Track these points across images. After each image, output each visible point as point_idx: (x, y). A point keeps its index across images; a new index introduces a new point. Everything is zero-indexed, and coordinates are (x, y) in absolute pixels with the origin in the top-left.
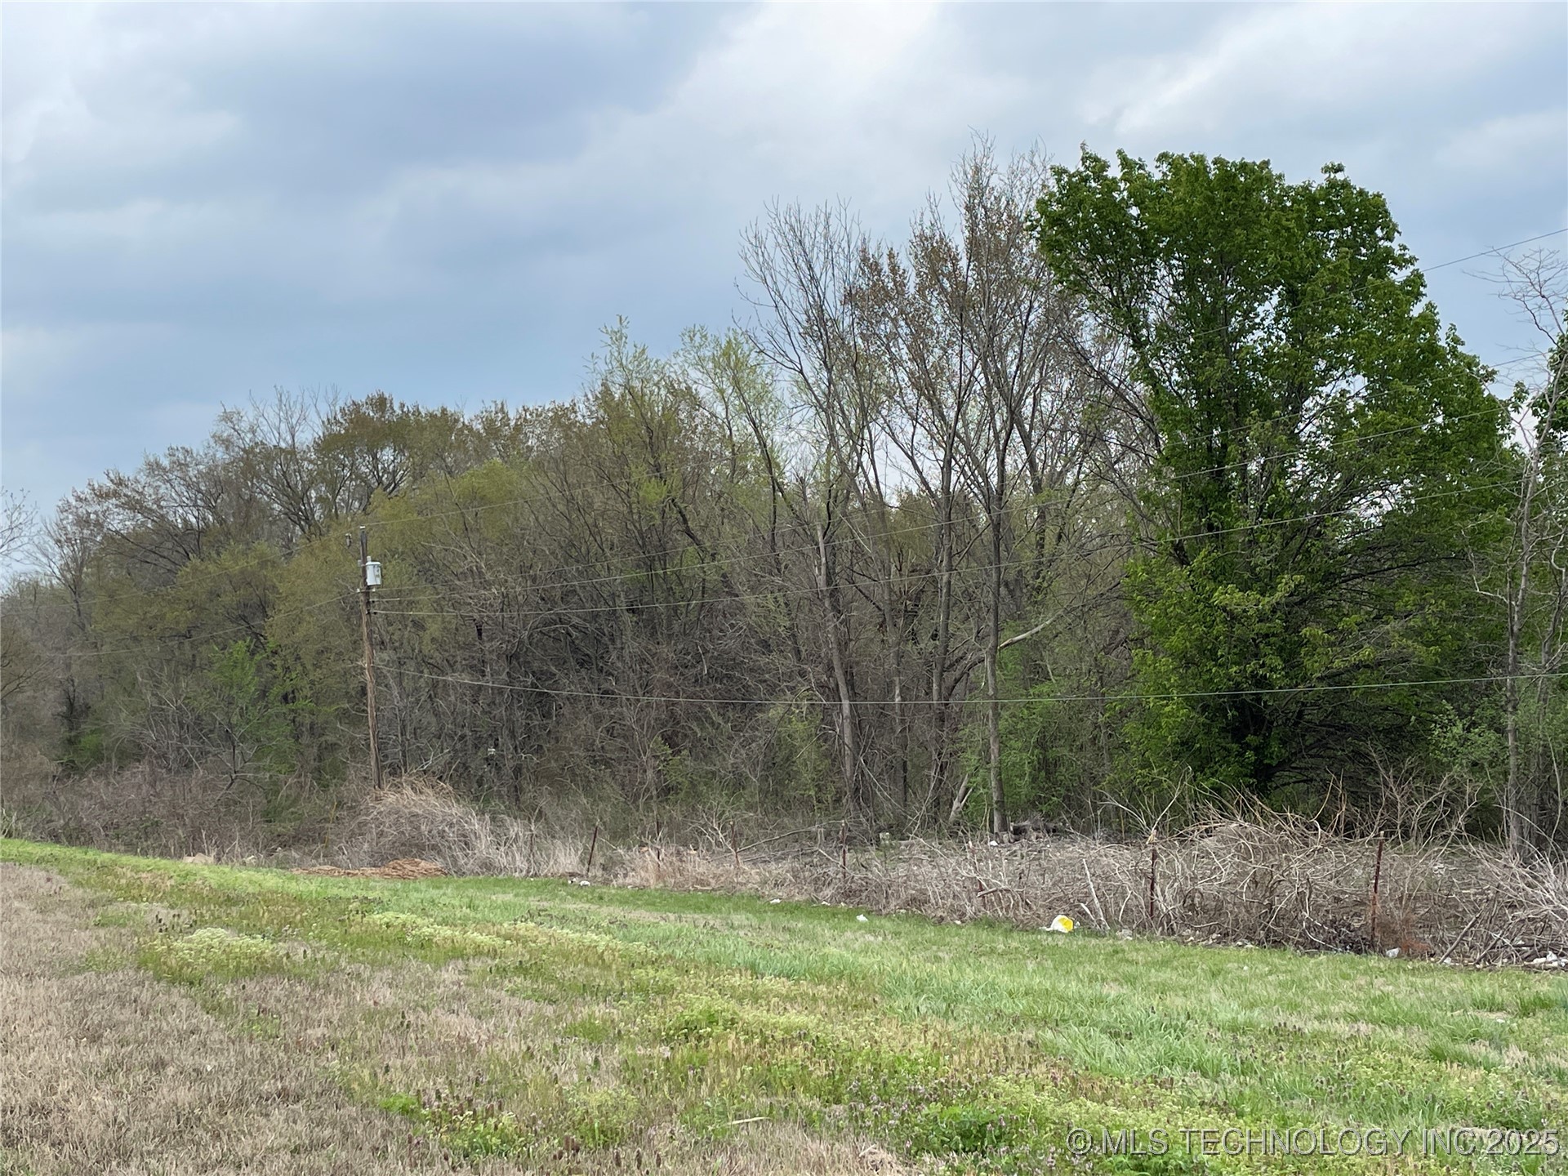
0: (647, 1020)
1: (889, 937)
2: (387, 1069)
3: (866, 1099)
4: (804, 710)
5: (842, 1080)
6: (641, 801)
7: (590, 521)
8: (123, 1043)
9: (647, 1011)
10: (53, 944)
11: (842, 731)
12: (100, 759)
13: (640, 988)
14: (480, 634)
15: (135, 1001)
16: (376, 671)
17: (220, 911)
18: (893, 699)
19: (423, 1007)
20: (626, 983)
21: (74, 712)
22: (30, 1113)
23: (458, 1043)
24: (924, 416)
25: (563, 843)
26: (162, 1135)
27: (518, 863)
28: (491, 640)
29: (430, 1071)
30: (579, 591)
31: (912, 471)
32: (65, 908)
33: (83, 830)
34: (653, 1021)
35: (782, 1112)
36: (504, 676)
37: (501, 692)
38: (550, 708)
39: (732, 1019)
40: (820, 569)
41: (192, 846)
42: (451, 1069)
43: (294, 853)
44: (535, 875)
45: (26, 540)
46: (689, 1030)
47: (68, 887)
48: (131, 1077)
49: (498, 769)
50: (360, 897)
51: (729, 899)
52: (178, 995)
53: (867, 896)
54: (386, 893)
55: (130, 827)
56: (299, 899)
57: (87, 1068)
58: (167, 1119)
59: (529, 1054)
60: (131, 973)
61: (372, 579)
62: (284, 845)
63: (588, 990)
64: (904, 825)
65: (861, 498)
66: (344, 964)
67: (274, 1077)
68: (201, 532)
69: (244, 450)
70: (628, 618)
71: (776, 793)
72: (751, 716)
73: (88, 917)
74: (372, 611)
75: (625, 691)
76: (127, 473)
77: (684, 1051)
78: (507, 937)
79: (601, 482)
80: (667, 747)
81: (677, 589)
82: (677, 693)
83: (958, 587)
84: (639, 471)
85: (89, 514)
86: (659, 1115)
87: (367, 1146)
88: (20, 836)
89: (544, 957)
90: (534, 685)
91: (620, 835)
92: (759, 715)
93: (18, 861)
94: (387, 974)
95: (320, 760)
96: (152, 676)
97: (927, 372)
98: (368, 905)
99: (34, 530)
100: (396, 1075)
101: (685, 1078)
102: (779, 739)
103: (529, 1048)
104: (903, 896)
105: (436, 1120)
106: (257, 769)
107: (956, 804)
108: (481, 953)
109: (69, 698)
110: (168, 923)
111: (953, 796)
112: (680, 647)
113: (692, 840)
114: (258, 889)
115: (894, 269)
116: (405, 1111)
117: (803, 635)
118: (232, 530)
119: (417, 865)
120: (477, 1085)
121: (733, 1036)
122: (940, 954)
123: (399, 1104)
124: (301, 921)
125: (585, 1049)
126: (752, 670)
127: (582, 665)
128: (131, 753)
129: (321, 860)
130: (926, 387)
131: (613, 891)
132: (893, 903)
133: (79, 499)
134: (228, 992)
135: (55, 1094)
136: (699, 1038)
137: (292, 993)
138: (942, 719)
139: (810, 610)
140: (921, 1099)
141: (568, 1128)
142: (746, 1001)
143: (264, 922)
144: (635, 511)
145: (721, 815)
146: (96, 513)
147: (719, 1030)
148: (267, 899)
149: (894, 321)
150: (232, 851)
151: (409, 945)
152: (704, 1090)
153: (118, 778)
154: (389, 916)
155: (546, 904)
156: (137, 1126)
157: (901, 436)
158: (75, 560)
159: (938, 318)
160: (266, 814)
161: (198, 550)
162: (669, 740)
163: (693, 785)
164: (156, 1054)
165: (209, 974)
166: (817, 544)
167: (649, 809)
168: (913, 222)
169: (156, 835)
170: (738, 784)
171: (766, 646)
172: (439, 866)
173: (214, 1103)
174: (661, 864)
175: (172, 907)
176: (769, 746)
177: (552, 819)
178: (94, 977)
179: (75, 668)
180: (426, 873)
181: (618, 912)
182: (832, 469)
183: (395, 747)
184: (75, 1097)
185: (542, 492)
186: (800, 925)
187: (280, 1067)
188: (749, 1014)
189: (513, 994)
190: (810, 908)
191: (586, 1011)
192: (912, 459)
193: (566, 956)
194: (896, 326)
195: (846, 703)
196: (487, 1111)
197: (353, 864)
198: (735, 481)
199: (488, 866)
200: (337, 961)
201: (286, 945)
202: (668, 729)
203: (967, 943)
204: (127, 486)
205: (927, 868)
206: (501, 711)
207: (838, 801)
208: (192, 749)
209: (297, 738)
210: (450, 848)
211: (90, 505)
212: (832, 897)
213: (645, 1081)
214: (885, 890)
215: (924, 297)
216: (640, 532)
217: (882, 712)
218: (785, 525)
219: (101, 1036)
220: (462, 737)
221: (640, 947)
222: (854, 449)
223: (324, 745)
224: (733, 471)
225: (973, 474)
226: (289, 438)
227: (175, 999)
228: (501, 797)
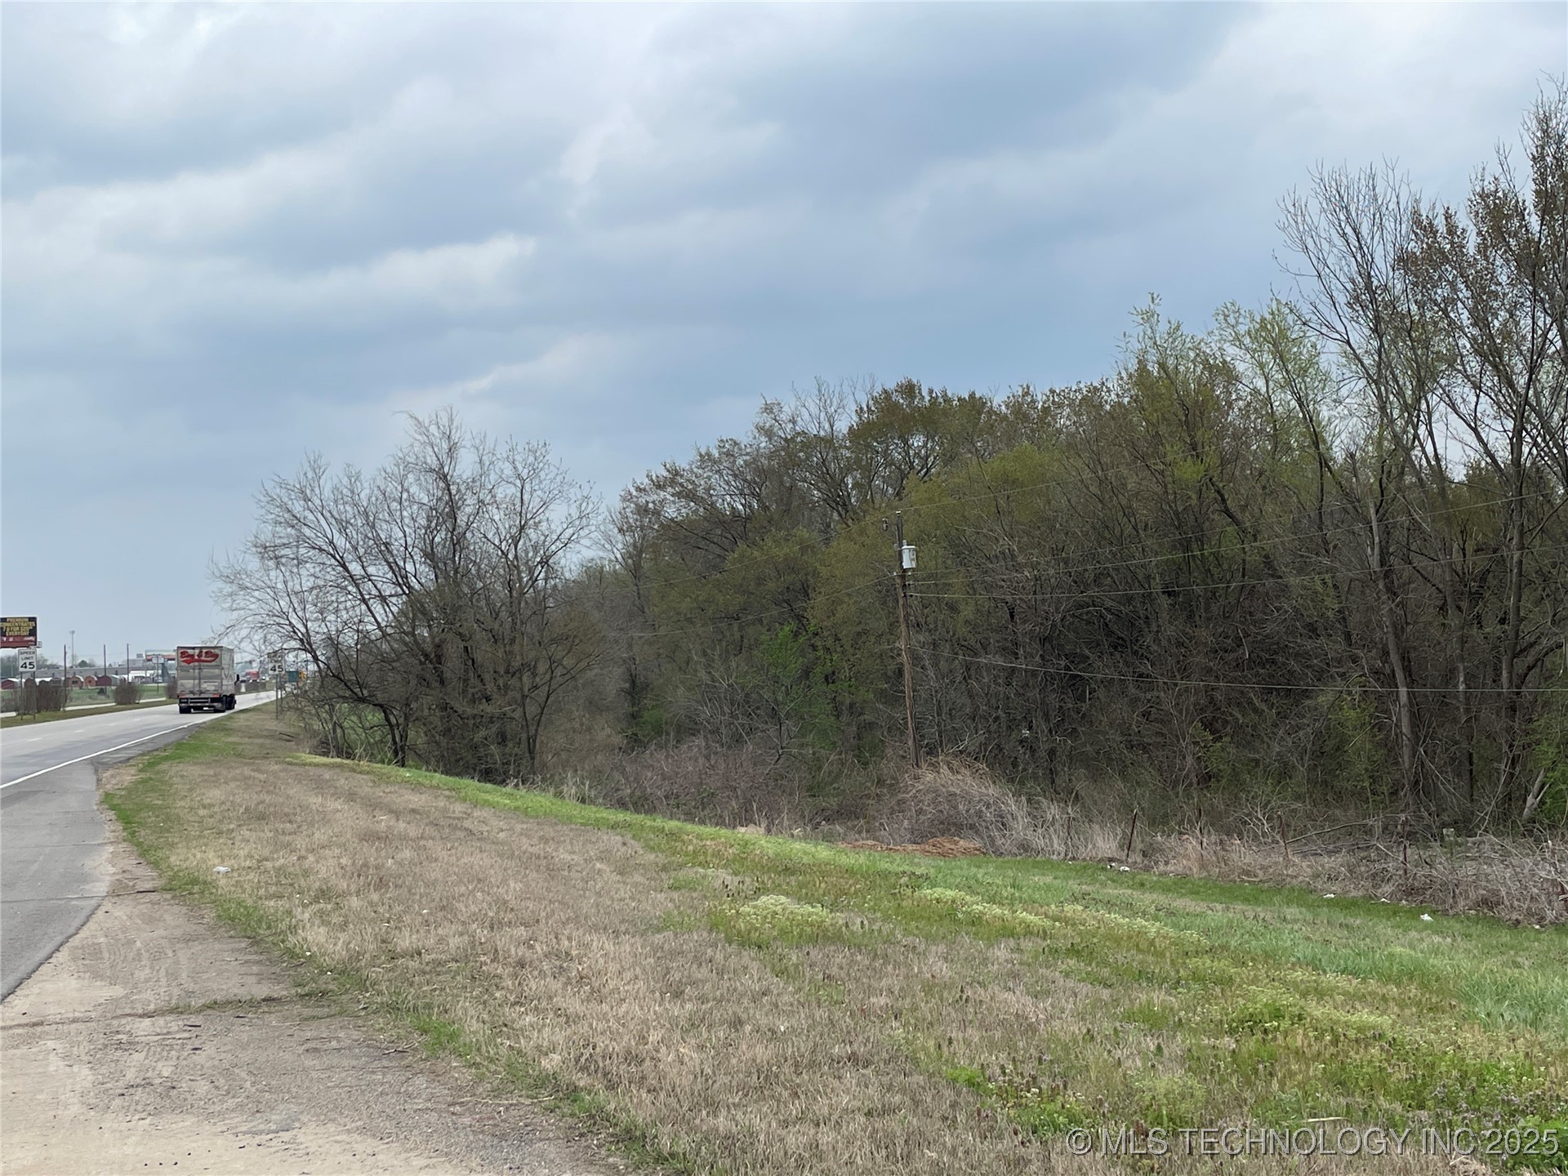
0: (1209, 1012)
1: (1459, 939)
2: (950, 1041)
3: (1453, 1106)
4: (1357, 697)
5: (1424, 1085)
6: (1181, 788)
7: (1124, 502)
8: (703, 999)
9: (1208, 1001)
10: (633, 904)
11: (1399, 720)
12: (659, 733)
13: (1197, 977)
14: (1012, 616)
15: (710, 961)
16: (913, 654)
17: (780, 880)
18: (1456, 686)
19: (979, 983)
20: (1181, 971)
21: (635, 689)
22: (626, 1059)
23: (1017, 1020)
24: (1489, 384)
25: (1101, 828)
26: (745, 1089)
27: (1056, 846)
28: (1025, 622)
29: (992, 1046)
30: (1113, 574)
31: (1475, 443)
32: (642, 871)
33: (647, 799)
34: (1215, 1011)
35: (1361, 1114)
36: (1038, 658)
37: (1034, 674)
38: (1084, 691)
39: (1300, 1015)
40: (1373, 550)
41: (744, 817)
42: (1012, 1047)
43: (838, 827)
44: (1073, 859)
45: (593, 528)
46: (1251, 1023)
47: (641, 852)
48: (712, 1032)
49: (1033, 750)
50: (909, 873)
51: (1279, 891)
52: (748, 955)
53: (1431, 895)
54: (932, 870)
55: (688, 797)
56: (850, 872)
57: (674, 1023)
58: (750, 1074)
59: (1090, 1036)
60: (705, 934)
61: (907, 564)
62: (827, 820)
63: (1144, 976)
64: (1470, 821)
65: (1417, 473)
66: (899, 936)
67: (844, 1041)
68: (748, 518)
69: (786, 440)
70: (1164, 602)
71: (1325, 783)
72: (1297, 703)
73: (662, 880)
74: (908, 594)
75: (1162, 675)
76: (683, 464)
77: (1251, 1044)
78: (1055, 919)
79: (1135, 463)
80: (1207, 733)
81: (1215, 571)
82: (1217, 677)
83: (1530, 566)
84: (1173, 451)
85: (647, 502)
86: (1228, 1107)
87: (937, 1115)
88: (592, 802)
89: (1095, 940)
90: (1067, 668)
91: (1159, 821)
92: (1308, 702)
93: (598, 824)
94: (942, 948)
95: (859, 739)
96: (705, 654)
97: (1491, 337)
98: (917, 881)
99: (600, 518)
100: (959, 1048)
101: (1256, 1071)
102: (1328, 728)
103: (1089, 1031)
104: (1472, 895)
105: (1002, 1094)
106: (802, 746)
107: (1530, 800)
108: (1031, 933)
109: (631, 675)
110: (734, 889)
111: (1527, 792)
112: (1220, 630)
113: (1237, 829)
114: (812, 860)
115: (1452, 230)
116: (970, 1083)
117: (1355, 619)
118: (776, 517)
119: (956, 843)
120: (1040, 1063)
121: (1301, 1031)
122: (1519, 959)
123: (964, 1077)
124: (856, 892)
125: (1145, 1035)
126: (1297, 655)
127: (1115, 648)
128: (687, 728)
129: (864, 835)
130: (1491, 354)
131: (1155, 878)
132: (1462, 903)
133: (639, 489)
134: (794, 958)
135: (646, 1044)
136: (1266, 1031)
137: (852, 962)
138: (1513, 709)
139: (1363, 593)
140: (1515, 1110)
141: (1136, 1113)
142: (1309, 997)
143: (821, 892)
144: (1170, 491)
145: (1266, 805)
146: (653, 502)
147: (1285, 1024)
148: (822, 870)
149: (1453, 285)
150: (781, 823)
151: (960, 922)
152: (1275, 1085)
153: (675, 750)
154: (938, 892)
155: (1089, 889)
156: (723, 1079)
157: (1462, 406)
158: (635, 546)
159: (1503, 279)
160: (810, 789)
161: (744, 536)
162: (1208, 725)
163: (1235, 774)
164: (734, 1013)
165: (775, 939)
166: (1369, 522)
167: (1189, 796)
168: (1473, 177)
169: (711, 806)
170: (1284, 773)
171: (1312, 630)
172: (977, 846)
173: (790, 1062)
174: (1204, 853)
175: (736, 874)
176: (1318, 734)
177: (1089, 802)
178: (672, 936)
179: (636, 649)
180: (965, 852)
181: (1163, 899)
182: (1386, 443)
183: (933, 727)
184: (664, 1048)
185: (1074, 473)
186: (1358, 922)
187: (849, 1032)
188: (1317, 1010)
189: (1067, 975)
190: (1367, 904)
191: (1143, 997)
192: (1475, 430)
193: (1117, 941)
194: (1454, 289)
195: (1403, 690)
196: (1053, 1090)
197: (894, 839)
198: (1277, 458)
199: (1025, 847)
200: (892, 933)
201: (843, 915)
202: (1208, 714)
203: (1549, 949)
204: (682, 476)
205: (1498, 868)
206: (1034, 694)
207: (1394, 793)
208: (743, 725)
209: (838, 717)
210: (987, 828)
211: (649, 495)
212: (1392, 894)
213: (1212, 1071)
214: (1452, 889)
215: (1486, 258)
216: (1176, 513)
217: (1443, 702)
218: (1333, 502)
219: (682, 992)
220: (997, 719)
221: (1192, 935)
222: (1409, 422)
223: (863, 725)
224: (1275, 447)
225: (1547, 445)
226: (827, 426)
227: (746, 960)
228: (1035, 777)
